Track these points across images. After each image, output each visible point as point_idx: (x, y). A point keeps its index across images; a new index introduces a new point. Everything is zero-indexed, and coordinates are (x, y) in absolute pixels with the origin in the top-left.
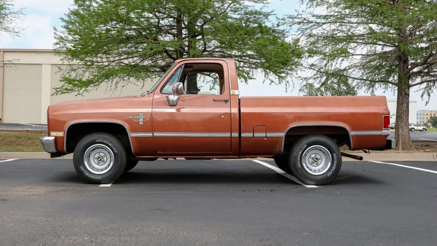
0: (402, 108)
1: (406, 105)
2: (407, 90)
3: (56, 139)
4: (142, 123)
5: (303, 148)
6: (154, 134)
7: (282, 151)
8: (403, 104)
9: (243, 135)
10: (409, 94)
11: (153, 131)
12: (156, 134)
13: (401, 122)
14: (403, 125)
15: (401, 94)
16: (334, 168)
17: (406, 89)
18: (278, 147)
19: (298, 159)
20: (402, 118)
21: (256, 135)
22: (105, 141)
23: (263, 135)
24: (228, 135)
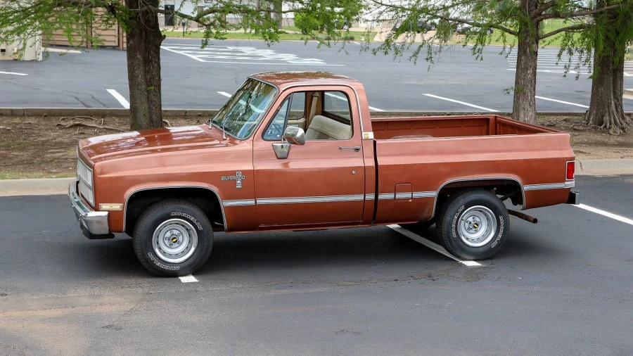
0: (525, 76)
1: (531, 71)
2: (535, 45)
3: (111, 214)
4: (240, 187)
5: (460, 211)
6: (258, 201)
7: (433, 216)
8: (527, 70)
9: (381, 197)
10: (537, 52)
11: (255, 197)
12: (260, 201)
13: (523, 99)
14: (527, 106)
15: (525, 52)
16: (500, 236)
17: (533, 43)
18: (427, 210)
19: (453, 226)
20: (524, 93)
21: (399, 196)
22: (184, 215)
23: (408, 195)
24: (360, 197)
